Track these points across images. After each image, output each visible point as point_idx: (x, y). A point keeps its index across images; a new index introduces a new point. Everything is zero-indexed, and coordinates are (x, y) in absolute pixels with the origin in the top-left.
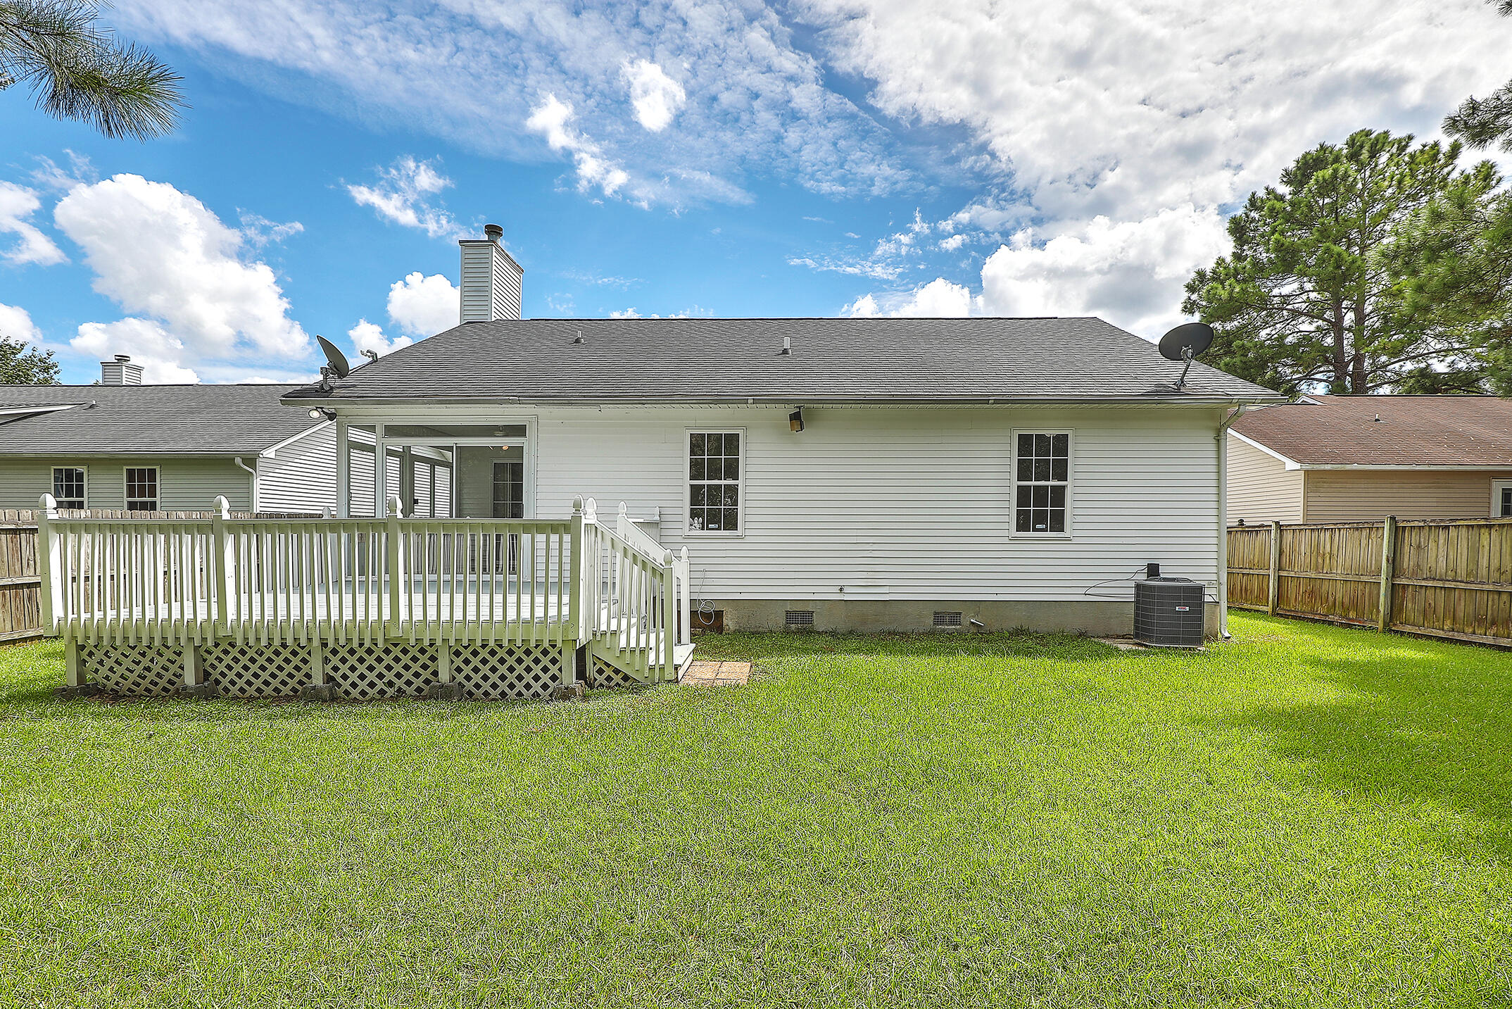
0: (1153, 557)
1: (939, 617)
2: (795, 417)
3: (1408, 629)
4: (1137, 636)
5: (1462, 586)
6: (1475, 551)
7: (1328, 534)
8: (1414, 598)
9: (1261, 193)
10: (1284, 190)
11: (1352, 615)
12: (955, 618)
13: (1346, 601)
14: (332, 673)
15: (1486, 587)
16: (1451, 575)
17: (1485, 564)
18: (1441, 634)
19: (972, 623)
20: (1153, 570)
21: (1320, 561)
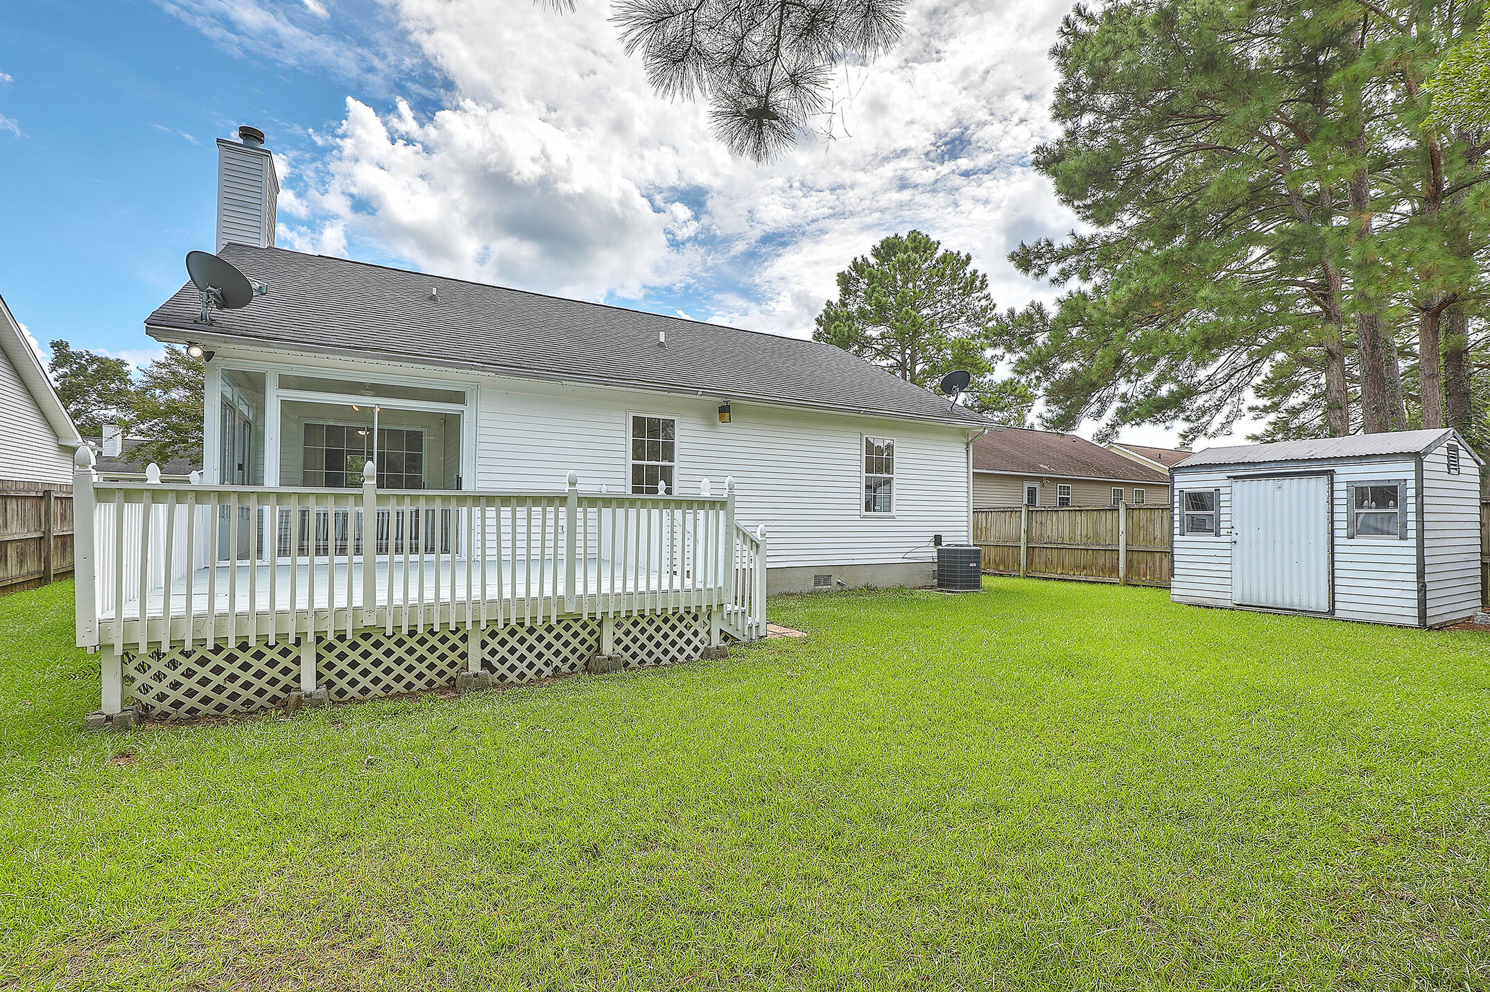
0: (938, 530)
1: (819, 580)
2: (724, 410)
3: (1037, 574)
4: (939, 586)
5: (1067, 546)
6: (1073, 526)
7: (984, 515)
8: (1039, 555)
9: (859, 260)
10: (872, 260)
11: (1001, 568)
12: (826, 579)
13: (997, 558)
14: (488, 658)
15: (1080, 547)
16: (1060, 540)
17: (1079, 533)
18: (1057, 576)
19: (839, 583)
20: (938, 540)
21: (979, 533)
